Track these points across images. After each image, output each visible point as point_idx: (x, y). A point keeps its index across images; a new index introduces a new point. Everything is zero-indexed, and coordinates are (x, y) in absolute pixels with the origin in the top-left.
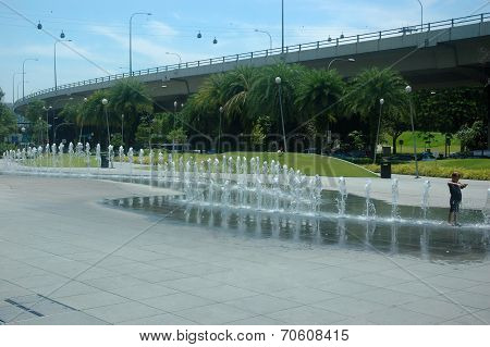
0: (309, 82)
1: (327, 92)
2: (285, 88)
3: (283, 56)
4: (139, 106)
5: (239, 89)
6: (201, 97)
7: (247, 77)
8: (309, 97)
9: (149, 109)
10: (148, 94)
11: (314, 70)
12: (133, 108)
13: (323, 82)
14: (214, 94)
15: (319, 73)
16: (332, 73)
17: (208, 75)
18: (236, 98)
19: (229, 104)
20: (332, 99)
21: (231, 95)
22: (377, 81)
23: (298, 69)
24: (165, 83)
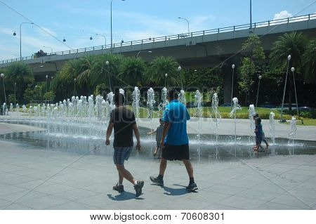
0: (126, 64)
1: (136, 70)
2: (112, 67)
3: (112, 49)
4: (26, 78)
5: (86, 68)
6: (63, 73)
7: (90, 62)
8: (125, 73)
9: (32, 79)
10: (31, 70)
11: (129, 57)
12: (22, 79)
13: (133, 64)
14: (71, 71)
15: (131, 59)
16: (138, 59)
17: (67, 60)
18: (84, 73)
19: (80, 77)
20: (139, 74)
21: (81, 72)
22: (164, 64)
23: (120, 57)
24: (42, 64)
